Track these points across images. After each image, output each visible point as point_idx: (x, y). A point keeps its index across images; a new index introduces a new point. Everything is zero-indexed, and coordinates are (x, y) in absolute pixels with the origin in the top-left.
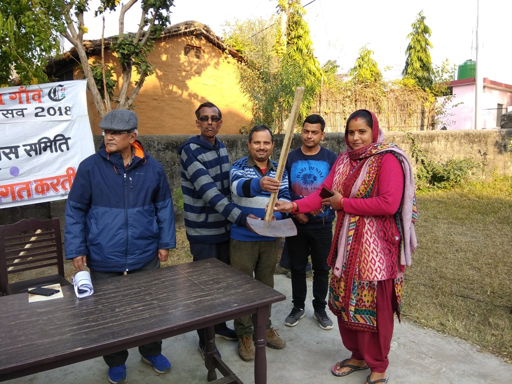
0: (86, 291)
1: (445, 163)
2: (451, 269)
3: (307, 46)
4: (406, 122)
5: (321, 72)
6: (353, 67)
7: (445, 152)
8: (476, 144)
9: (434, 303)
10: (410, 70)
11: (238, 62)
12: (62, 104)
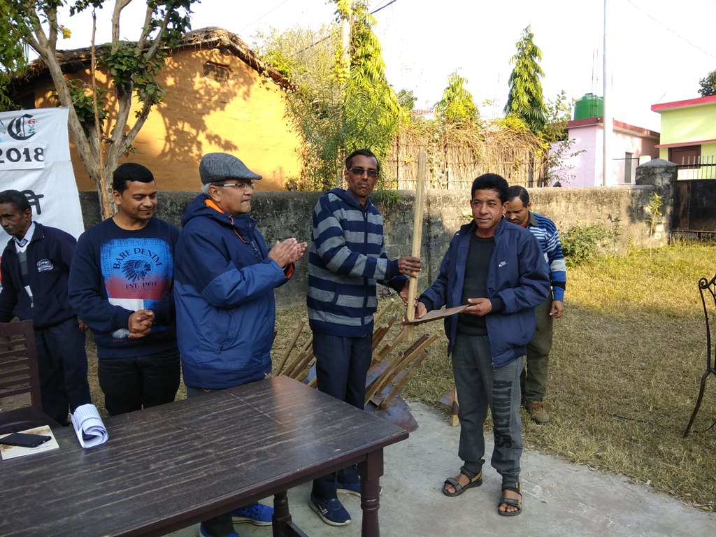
0: (94, 437)
1: (566, 232)
2: (595, 378)
3: (378, 69)
4: (512, 176)
5: (399, 105)
6: (440, 101)
7: (566, 216)
8: (606, 205)
9: (581, 426)
10: (515, 106)
11: (281, 88)
12: (31, 144)
